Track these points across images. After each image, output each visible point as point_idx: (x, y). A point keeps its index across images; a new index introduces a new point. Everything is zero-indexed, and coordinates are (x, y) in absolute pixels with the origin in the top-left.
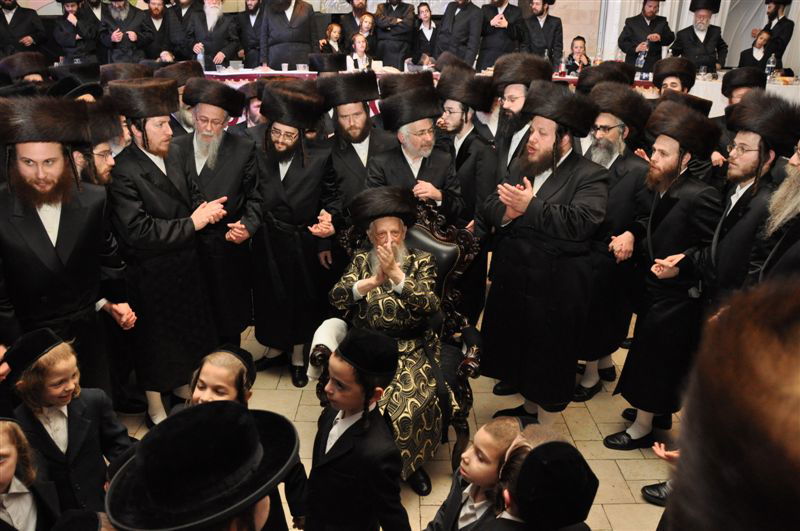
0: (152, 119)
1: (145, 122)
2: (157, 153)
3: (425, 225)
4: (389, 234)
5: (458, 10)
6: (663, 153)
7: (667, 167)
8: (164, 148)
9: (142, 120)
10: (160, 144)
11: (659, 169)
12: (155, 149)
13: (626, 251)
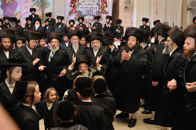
0: (32, 40)
1: (30, 40)
2: (31, 48)
3: (92, 66)
4: (83, 67)
5: (97, 24)
6: (188, 44)
7: (190, 49)
8: (33, 48)
9: (29, 40)
10: (32, 46)
11: (187, 50)
12: (30, 47)
13: (173, 86)
